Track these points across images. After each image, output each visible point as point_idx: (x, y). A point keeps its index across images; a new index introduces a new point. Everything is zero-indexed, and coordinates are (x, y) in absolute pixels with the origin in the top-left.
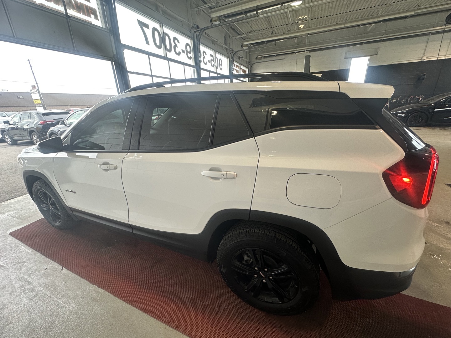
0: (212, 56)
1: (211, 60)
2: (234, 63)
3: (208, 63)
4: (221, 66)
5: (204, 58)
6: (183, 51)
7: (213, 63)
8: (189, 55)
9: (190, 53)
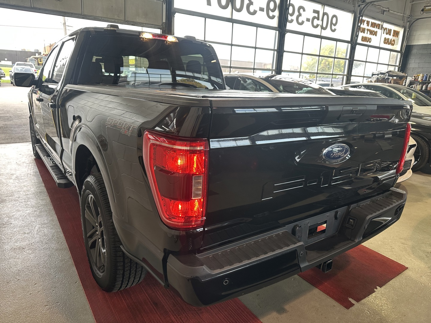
0: (315, 11)
1: (314, 18)
2: (364, 18)
3: (306, 23)
4: (335, 25)
5: (300, 15)
6: (262, 9)
7: (316, 22)
8: (271, 14)
9: (273, 11)
